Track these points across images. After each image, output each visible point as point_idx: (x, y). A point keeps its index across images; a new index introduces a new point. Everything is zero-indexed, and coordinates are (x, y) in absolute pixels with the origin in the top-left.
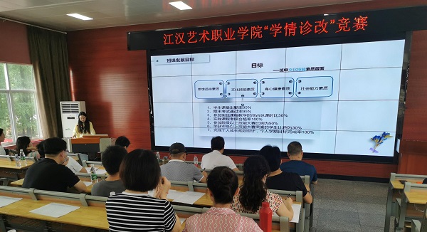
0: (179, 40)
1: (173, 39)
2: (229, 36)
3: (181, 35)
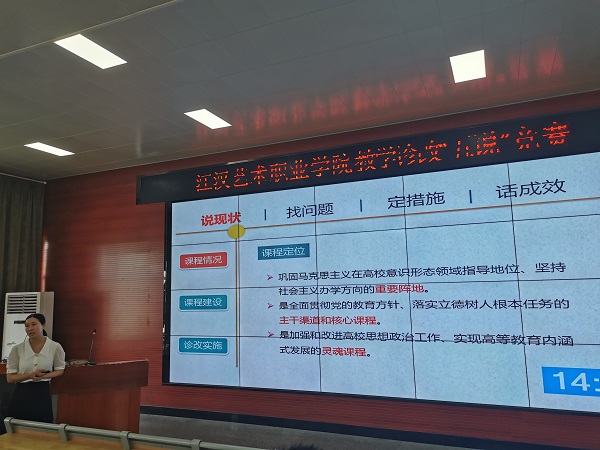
2: (298, 172)
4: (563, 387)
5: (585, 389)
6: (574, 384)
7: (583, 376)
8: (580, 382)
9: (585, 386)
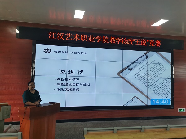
0: (60, 37)
1: (56, 36)
2: (91, 39)
3: (62, 35)
5: (158, 103)
7: (158, 100)
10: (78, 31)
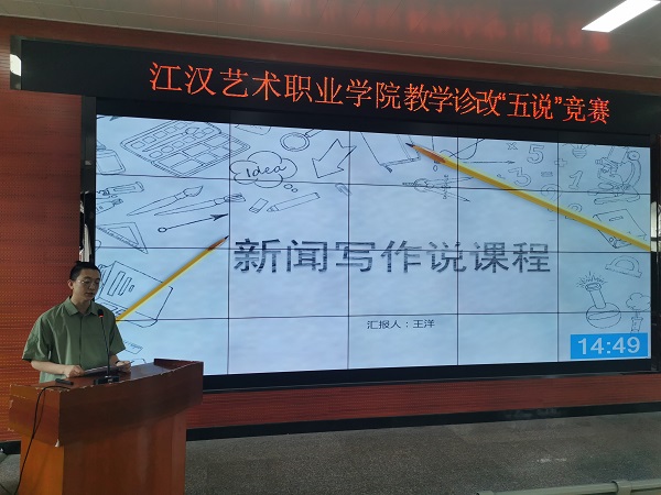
0: (197, 85)
2: (328, 94)
4: (584, 353)
5: (600, 352)
6: (592, 349)
7: (599, 341)
8: (597, 346)
9: (600, 350)
10: (273, 58)
